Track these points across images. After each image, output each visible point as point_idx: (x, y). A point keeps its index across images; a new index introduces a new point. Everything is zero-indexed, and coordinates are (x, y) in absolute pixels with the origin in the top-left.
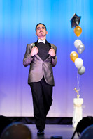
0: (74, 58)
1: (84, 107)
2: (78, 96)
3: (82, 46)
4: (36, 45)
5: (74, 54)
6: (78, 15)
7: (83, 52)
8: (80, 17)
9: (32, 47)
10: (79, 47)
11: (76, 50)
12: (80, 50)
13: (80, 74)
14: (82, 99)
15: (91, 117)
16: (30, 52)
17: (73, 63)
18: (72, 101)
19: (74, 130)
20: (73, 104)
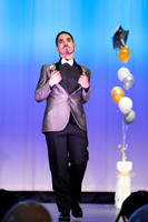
0: (117, 98)
1: (134, 175)
2: (124, 158)
3: (130, 78)
4: (57, 69)
5: (117, 90)
6: (125, 29)
7: (133, 87)
8: (127, 32)
9: (51, 71)
10: (125, 80)
11: (121, 84)
12: (128, 84)
13: (128, 123)
14: (130, 163)
15: (145, 192)
16: (48, 79)
17: (116, 105)
18: (115, 166)
19: (118, 212)
20: (116, 172)
